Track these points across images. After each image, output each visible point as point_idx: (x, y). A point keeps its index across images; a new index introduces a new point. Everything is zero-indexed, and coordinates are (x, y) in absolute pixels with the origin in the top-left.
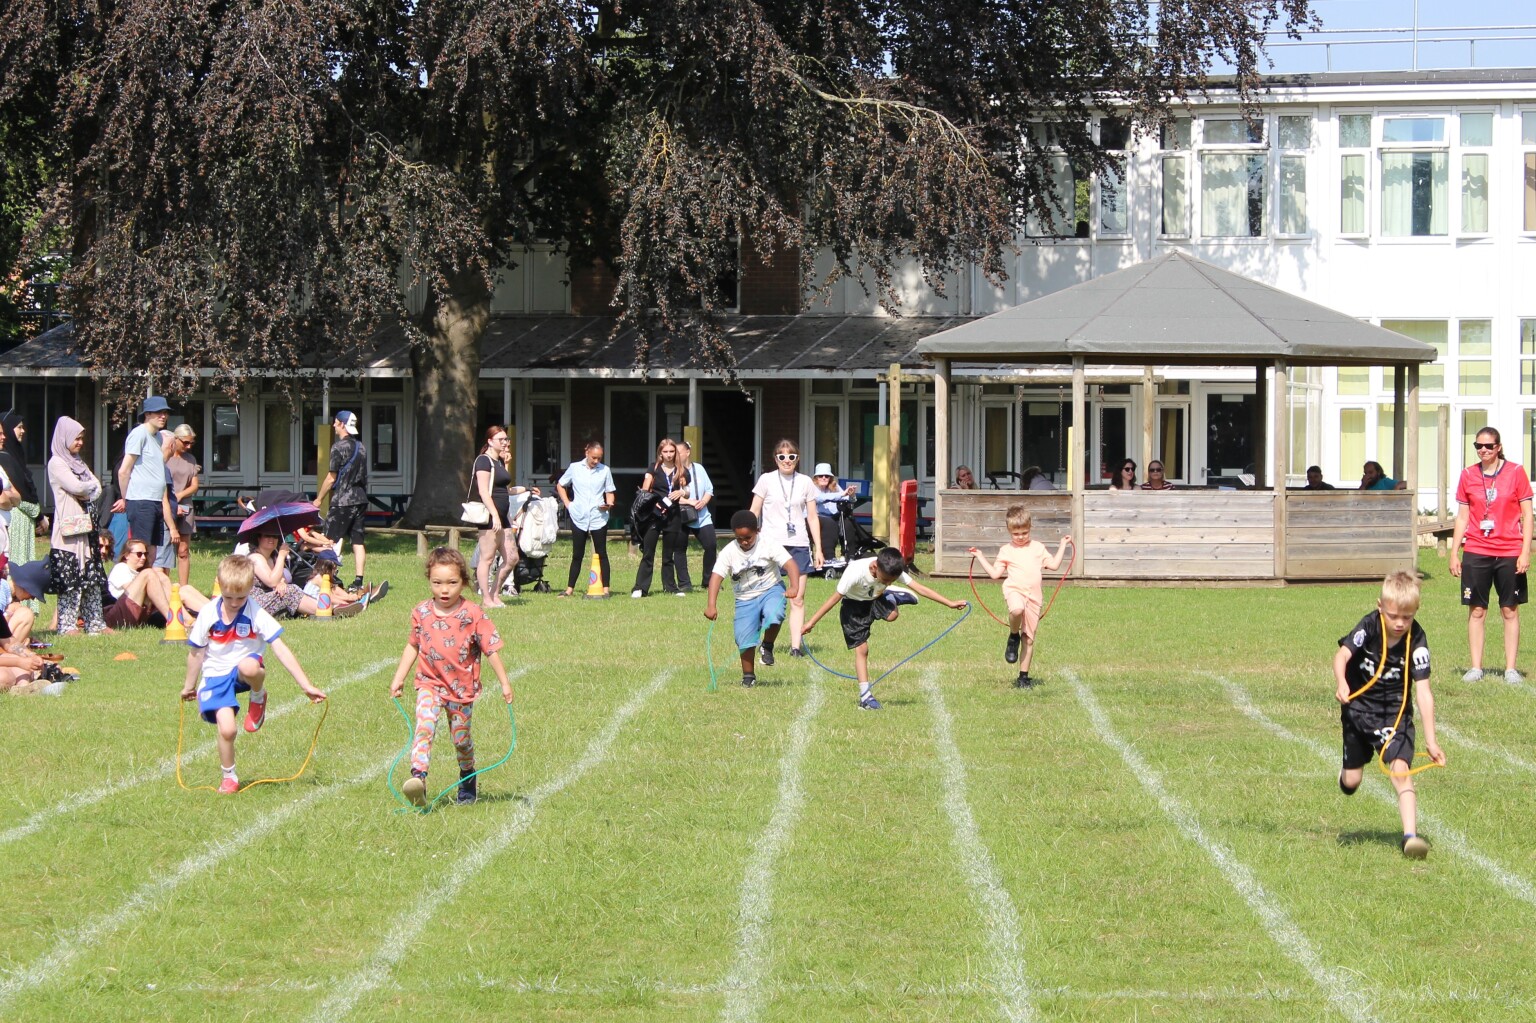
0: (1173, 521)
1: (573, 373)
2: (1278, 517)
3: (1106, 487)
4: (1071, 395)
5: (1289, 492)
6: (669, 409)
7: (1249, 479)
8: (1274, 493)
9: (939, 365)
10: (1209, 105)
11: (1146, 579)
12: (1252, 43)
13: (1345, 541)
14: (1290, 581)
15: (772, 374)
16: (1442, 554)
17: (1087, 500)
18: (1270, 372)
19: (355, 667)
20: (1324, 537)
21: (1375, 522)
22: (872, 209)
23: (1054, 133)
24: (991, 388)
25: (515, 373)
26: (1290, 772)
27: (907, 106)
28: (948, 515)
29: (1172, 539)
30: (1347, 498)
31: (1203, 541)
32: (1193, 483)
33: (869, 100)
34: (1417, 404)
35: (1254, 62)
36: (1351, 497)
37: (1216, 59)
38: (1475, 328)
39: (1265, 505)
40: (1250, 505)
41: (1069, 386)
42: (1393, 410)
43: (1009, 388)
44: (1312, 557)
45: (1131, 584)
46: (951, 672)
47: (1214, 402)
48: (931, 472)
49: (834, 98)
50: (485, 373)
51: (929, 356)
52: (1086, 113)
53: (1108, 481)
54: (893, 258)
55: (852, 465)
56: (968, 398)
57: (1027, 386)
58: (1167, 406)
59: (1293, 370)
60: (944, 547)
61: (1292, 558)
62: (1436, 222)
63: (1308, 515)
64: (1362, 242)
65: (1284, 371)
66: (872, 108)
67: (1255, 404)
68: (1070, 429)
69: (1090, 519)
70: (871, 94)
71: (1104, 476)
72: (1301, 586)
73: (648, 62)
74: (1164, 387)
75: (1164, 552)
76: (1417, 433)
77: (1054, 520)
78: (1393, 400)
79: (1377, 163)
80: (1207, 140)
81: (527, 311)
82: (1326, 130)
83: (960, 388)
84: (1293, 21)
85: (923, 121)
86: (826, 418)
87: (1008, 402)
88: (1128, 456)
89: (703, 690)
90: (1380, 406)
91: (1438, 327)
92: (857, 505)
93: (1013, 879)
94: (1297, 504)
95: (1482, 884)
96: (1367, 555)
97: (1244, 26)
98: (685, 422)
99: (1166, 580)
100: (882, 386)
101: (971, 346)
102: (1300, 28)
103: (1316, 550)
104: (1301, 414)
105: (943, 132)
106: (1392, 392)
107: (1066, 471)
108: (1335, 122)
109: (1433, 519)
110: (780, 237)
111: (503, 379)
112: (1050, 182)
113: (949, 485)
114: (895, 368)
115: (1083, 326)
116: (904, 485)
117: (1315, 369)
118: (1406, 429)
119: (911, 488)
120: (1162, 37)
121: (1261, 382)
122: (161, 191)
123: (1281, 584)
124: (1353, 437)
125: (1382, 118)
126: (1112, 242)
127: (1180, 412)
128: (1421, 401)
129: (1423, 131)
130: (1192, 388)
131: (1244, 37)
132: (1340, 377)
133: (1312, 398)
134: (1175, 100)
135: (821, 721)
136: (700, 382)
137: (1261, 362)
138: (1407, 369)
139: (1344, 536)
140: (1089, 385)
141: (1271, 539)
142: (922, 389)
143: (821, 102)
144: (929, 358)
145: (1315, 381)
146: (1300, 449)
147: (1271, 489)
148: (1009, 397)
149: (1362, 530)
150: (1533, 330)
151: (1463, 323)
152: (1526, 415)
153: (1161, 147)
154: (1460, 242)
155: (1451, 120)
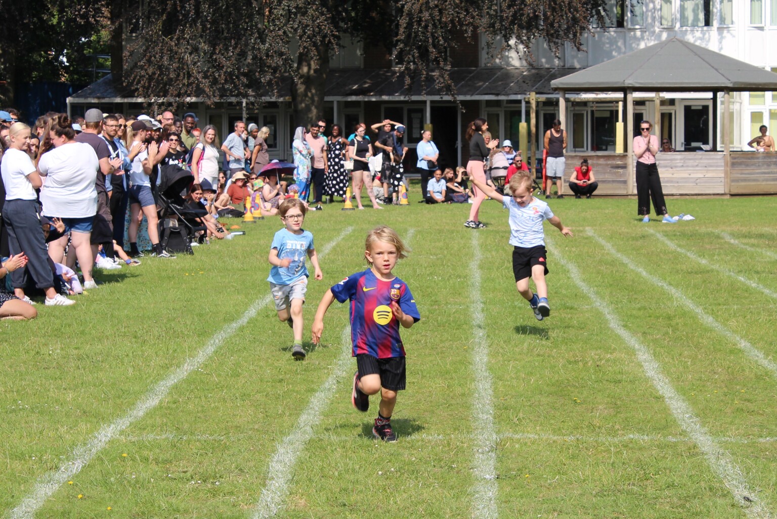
0: (676, 167)
1: (367, 98)
2: (726, 165)
5: (731, 153)
6: (413, 115)
7: (708, 147)
8: (724, 153)
9: (563, 93)
13: (758, 176)
14: (732, 195)
15: (468, 98)
18: (719, 94)
20: (749, 174)
21: (772, 166)
22: (522, 15)
24: (577, 104)
25: (340, 98)
29: (675, 176)
31: (690, 176)
39: (720, 159)
40: (713, 159)
43: (585, 103)
44: (743, 184)
47: (688, 109)
50: (327, 99)
57: (597, 102)
58: (664, 112)
59: (731, 93)
61: (733, 184)
63: (740, 164)
64: (761, 29)
72: (738, 197)
74: (663, 102)
75: (672, 182)
77: (618, 167)
81: (341, 67)
86: (493, 119)
87: (584, 110)
90: (770, 110)
94: (735, 158)
96: (768, 183)
99: (672, 195)
100: (523, 103)
101: (575, 84)
103: (745, 180)
104: (731, 115)
111: (332, 102)
112: (604, 2)
114: (533, 94)
115: (632, 74)
117: (738, 93)
121: (715, 99)
122: (176, 8)
123: (728, 197)
126: (636, 30)
127: (670, 115)
130: (677, 103)
132: (750, 96)
133: (737, 106)
136: (433, 102)
137: (715, 90)
139: (758, 173)
141: (723, 175)
144: (556, 89)
145: (738, 98)
146: (732, 132)
147: (723, 151)
148: (586, 108)
149: (766, 171)
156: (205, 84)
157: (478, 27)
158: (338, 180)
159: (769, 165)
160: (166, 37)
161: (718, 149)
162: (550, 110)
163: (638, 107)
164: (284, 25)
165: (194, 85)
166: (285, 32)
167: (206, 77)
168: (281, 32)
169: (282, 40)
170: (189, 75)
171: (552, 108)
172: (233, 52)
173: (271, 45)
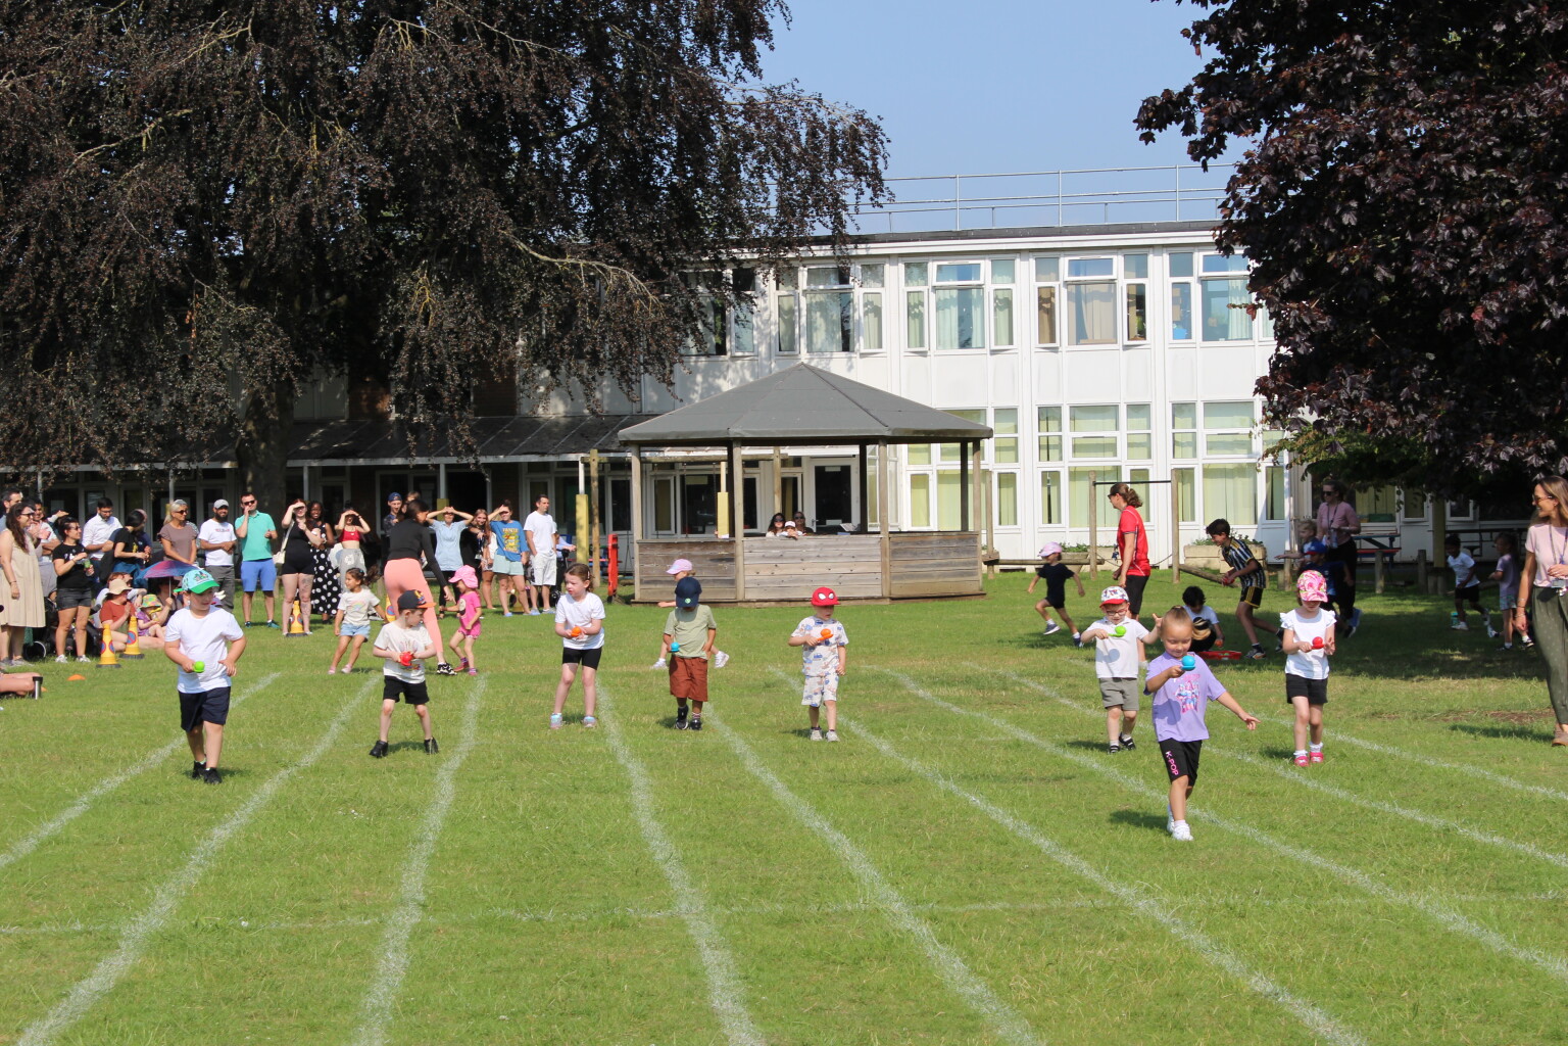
2: (884, 553)
5: (891, 535)
7: (850, 527)
8: (880, 536)
9: (637, 449)
10: (814, 258)
11: (790, 601)
12: (844, 213)
13: (931, 569)
14: (894, 599)
15: (500, 459)
16: (991, 577)
17: (746, 545)
18: (869, 449)
20: (917, 567)
21: (954, 555)
23: (702, 280)
25: (310, 463)
27: (601, 265)
28: (642, 558)
29: (809, 571)
30: (932, 539)
31: (830, 572)
33: (573, 261)
35: (844, 227)
36: (935, 538)
37: (817, 225)
38: (1008, 413)
39: (872, 545)
40: (864, 545)
43: (671, 465)
44: (909, 581)
45: (780, 604)
47: (820, 473)
49: (546, 258)
50: (289, 463)
51: (626, 444)
52: (723, 267)
54: (598, 377)
58: (785, 475)
59: (890, 447)
60: (641, 582)
61: (894, 582)
62: (976, 340)
63: (905, 551)
64: (923, 354)
66: (576, 266)
69: (749, 558)
70: (575, 254)
72: (902, 602)
74: (785, 462)
77: (721, 559)
78: (958, 466)
79: (932, 295)
80: (809, 283)
82: (894, 273)
84: (876, 195)
85: (616, 277)
87: (672, 475)
90: (938, 471)
91: (979, 412)
94: (897, 544)
97: (837, 200)
100: (581, 466)
101: (658, 435)
102: (881, 200)
103: (911, 576)
105: (631, 285)
106: (956, 461)
108: (902, 266)
109: (984, 552)
112: (702, 313)
113: (646, 536)
114: (595, 452)
115: (740, 418)
118: (970, 487)
119: (615, 539)
121: (863, 456)
123: (887, 602)
125: (936, 263)
126: (743, 359)
127: (795, 480)
129: (966, 272)
130: (804, 463)
131: (837, 205)
132: (911, 452)
133: (892, 467)
134: (791, 255)
136: (448, 466)
137: (863, 442)
138: (970, 445)
139: (931, 566)
141: (879, 569)
142: (619, 466)
143: (536, 260)
145: (892, 454)
147: (878, 533)
148: (675, 472)
149: (943, 562)
150: (1047, 414)
151: (998, 411)
152: (1044, 473)
153: (777, 288)
154: (994, 352)
155: (986, 265)
156: (100, 442)
158: (325, 587)
160: (39, 372)
161: (869, 530)
162: (620, 476)
163: (748, 470)
164: (220, 353)
165: (82, 445)
166: (220, 364)
167: (100, 432)
168: (214, 365)
169: (216, 376)
170: (74, 430)
171: (623, 473)
172: (140, 396)
173: (199, 385)
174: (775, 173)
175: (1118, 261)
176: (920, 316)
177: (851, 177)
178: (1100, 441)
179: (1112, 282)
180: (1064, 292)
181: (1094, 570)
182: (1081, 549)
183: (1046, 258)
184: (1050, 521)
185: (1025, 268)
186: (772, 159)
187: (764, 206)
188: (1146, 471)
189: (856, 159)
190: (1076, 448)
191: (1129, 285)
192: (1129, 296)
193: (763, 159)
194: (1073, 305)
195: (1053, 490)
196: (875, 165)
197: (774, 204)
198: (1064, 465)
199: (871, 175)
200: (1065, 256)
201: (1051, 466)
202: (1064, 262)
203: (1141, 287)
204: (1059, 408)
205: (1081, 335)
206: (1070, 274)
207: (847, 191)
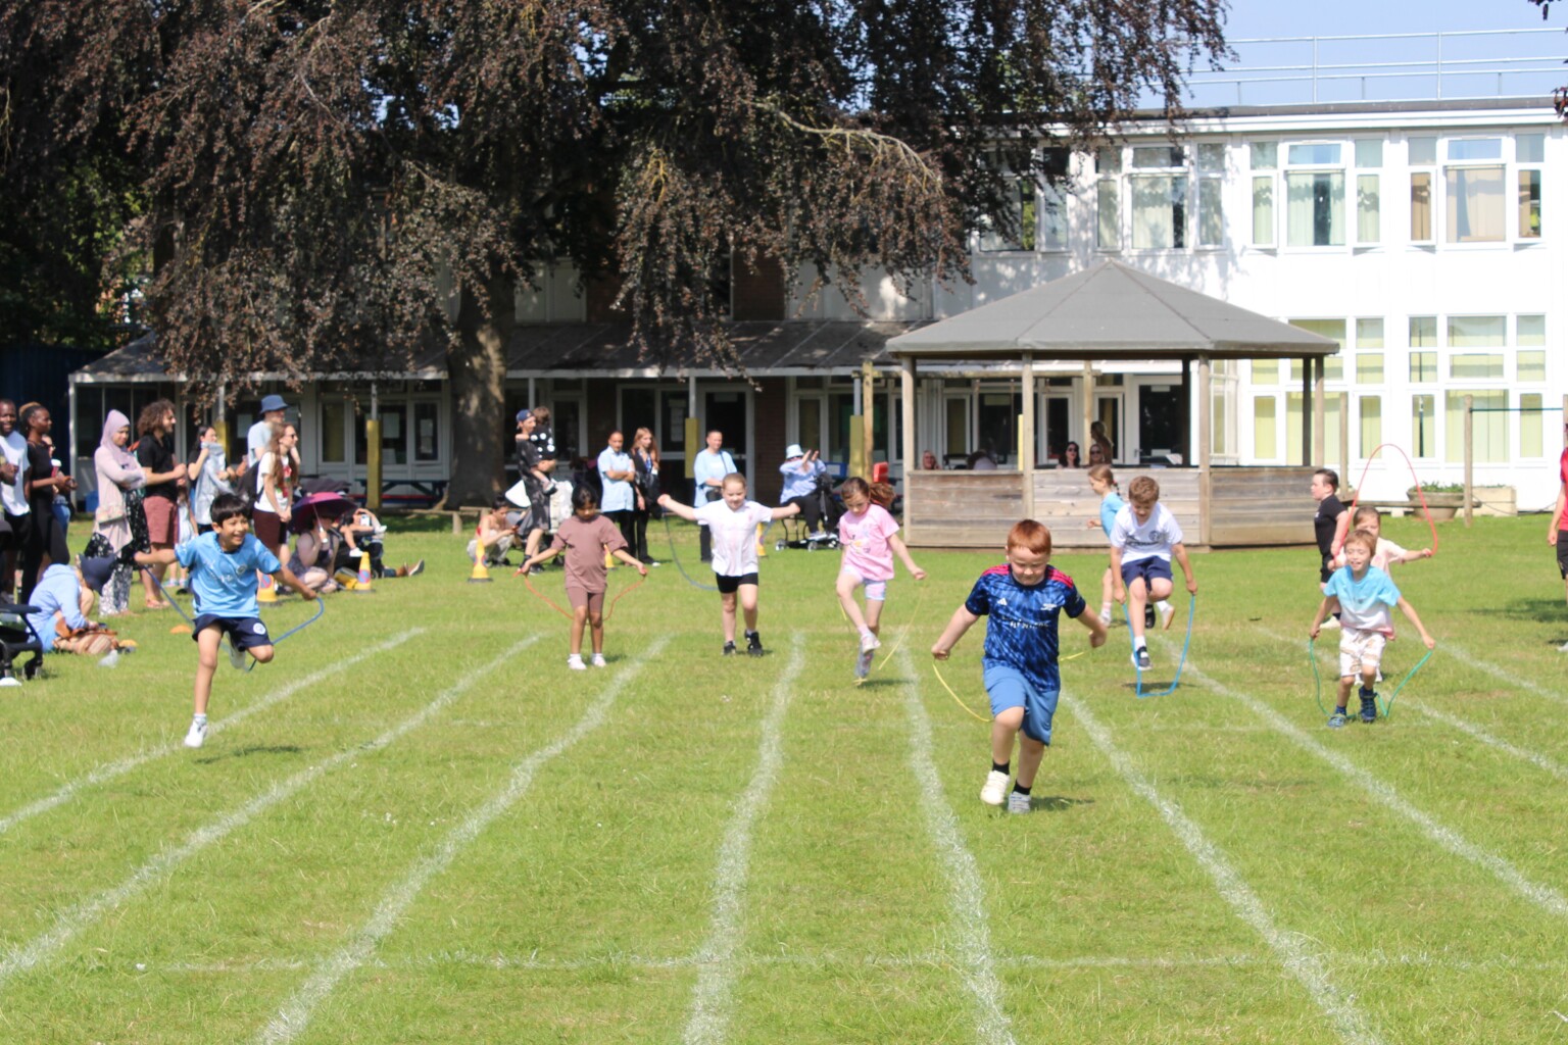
1: (587, 374)
2: (1203, 492)
3: (1053, 467)
4: (1020, 388)
5: (1214, 470)
6: (672, 403)
7: (1176, 459)
8: (1200, 471)
9: (906, 362)
10: (1141, 135)
11: (1088, 547)
12: (1177, 81)
13: (1261, 511)
14: (1215, 547)
15: (761, 372)
17: (1036, 478)
18: (1194, 366)
19: (385, 637)
20: (1244, 508)
21: (1288, 495)
23: (1004, 156)
24: (950, 382)
25: (539, 373)
26: (1227, 726)
27: (875, 135)
28: (915, 493)
30: (1262, 475)
32: (1128, 463)
33: (840, 131)
34: (1323, 392)
35: (1177, 92)
36: (1266, 474)
37: (1144, 91)
38: (1371, 325)
39: (1194, 482)
40: (1179, 481)
41: (1018, 379)
42: (1301, 396)
43: (966, 382)
44: (1233, 526)
45: (1075, 552)
46: (917, 634)
47: (1146, 393)
48: (900, 455)
49: (809, 130)
50: (512, 374)
51: (897, 353)
52: (1033, 142)
53: (1055, 461)
55: (832, 450)
56: (932, 391)
57: (983, 380)
58: (1104, 396)
59: (1213, 363)
60: (913, 522)
61: (1215, 526)
62: (1334, 235)
63: (1229, 490)
64: (1272, 252)
65: (1207, 364)
66: (842, 138)
67: (1181, 393)
68: (1021, 417)
69: (1040, 495)
70: (843, 124)
71: (1050, 457)
72: (1222, 552)
73: (647, 102)
74: (1102, 379)
76: (1323, 417)
77: (1006, 496)
78: (1301, 389)
79: (1283, 184)
80: (1135, 164)
81: (548, 320)
82: (1238, 155)
83: (924, 382)
84: (1215, 56)
85: (887, 148)
86: (809, 409)
87: (966, 394)
88: (1071, 439)
89: (697, 654)
91: (1338, 325)
92: (835, 485)
93: (977, 840)
94: (1219, 480)
95: (1416, 837)
96: (1281, 524)
97: (1169, 62)
98: (686, 415)
100: (857, 382)
101: (933, 345)
102: (1222, 61)
103: (1236, 519)
104: (1220, 402)
105: (903, 156)
106: (1300, 382)
107: (1016, 453)
108: (1246, 147)
110: (762, 248)
111: (527, 379)
113: (916, 466)
114: (868, 365)
115: (1031, 327)
116: (877, 467)
117: (1231, 362)
118: (1313, 415)
119: (883, 470)
120: (1097, 75)
121: (1186, 374)
123: (1206, 550)
124: (1266, 421)
125: (1287, 144)
126: (1055, 256)
127: (1115, 401)
128: (1326, 389)
129: (1324, 154)
130: (1126, 380)
131: (1168, 69)
132: (1254, 370)
133: (1229, 387)
135: (800, 682)
136: (699, 380)
137: (1186, 356)
138: (1313, 362)
139: (1261, 507)
140: (1037, 378)
141: (1197, 511)
142: (891, 383)
143: (800, 133)
144: (898, 356)
145: (1231, 371)
146: (1219, 432)
147: (1198, 467)
148: (966, 390)
149: (1277, 502)
150: (1420, 327)
151: (1360, 322)
152: (1415, 400)
153: (1097, 171)
154: (1357, 251)
155: (1347, 147)
156: (286, 350)
157: (767, 248)
159: (1281, 491)
161: (1191, 464)
163: (1049, 389)
164: (425, 242)
165: (263, 354)
167: (285, 338)
168: (418, 256)
169: (421, 269)
170: (254, 337)
171: (894, 390)
173: (400, 280)
174: (1093, 30)
175: (1508, 143)
176: (1268, 202)
177: (1184, 35)
178: (1483, 361)
179: (1503, 167)
180: (1442, 181)
181: (1469, 515)
182: (1454, 488)
183: (1421, 138)
184: (1421, 454)
185: (1395, 152)
186: (1090, 15)
187: (1078, 70)
188: (1538, 397)
189: (1191, 13)
190: (1454, 370)
191: (1521, 171)
192: (1521, 188)
193: (1078, 14)
194: (1454, 200)
195: (1426, 420)
196: (1213, 21)
197: (1090, 69)
198: (1437, 386)
199: (1209, 31)
200: (1445, 135)
201: (1423, 388)
202: (1443, 144)
203: (1535, 174)
204: (1432, 320)
205: (1463, 230)
206: (1450, 157)
207: (1180, 51)
